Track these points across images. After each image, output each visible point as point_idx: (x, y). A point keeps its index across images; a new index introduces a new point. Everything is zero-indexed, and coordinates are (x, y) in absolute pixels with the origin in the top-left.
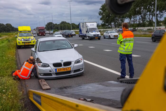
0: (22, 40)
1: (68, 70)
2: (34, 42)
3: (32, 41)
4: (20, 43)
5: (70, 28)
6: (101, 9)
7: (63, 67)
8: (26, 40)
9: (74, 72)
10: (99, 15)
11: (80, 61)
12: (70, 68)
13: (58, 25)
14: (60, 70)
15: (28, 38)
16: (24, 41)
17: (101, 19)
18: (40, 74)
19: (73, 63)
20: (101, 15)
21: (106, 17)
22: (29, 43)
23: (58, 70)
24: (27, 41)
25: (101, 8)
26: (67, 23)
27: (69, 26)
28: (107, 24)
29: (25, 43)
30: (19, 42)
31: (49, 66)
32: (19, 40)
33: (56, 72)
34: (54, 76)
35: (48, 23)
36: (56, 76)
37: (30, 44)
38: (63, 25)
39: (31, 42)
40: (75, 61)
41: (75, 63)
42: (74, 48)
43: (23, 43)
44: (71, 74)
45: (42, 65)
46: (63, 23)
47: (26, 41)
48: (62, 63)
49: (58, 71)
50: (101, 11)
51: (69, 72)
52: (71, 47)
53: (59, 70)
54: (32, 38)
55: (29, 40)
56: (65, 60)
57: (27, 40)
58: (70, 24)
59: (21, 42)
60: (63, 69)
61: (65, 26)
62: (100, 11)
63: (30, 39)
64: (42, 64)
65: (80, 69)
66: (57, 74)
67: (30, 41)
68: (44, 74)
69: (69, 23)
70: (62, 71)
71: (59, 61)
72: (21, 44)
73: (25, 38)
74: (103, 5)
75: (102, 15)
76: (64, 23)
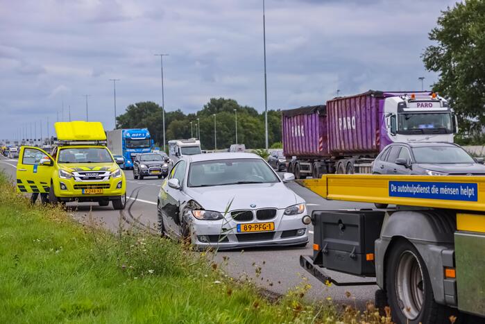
0: (76, 174)
1: (268, 229)
2: (121, 183)
3: (114, 182)
4: (66, 188)
5: (256, 138)
6: (440, 36)
7: (255, 220)
8: (89, 175)
9: (282, 237)
10: (429, 66)
11: (298, 209)
12: (272, 225)
13: (192, 117)
14: (248, 230)
15: (97, 167)
16: (82, 178)
17: (439, 90)
18: (199, 238)
19: (280, 213)
20: (436, 70)
21: (468, 80)
22: (101, 186)
23: (242, 227)
24: (94, 178)
25: (440, 28)
26: (240, 110)
27: (254, 126)
28: (475, 120)
29: (83, 187)
30: (61, 184)
31: (221, 218)
32: (64, 175)
33: (238, 232)
34: (233, 243)
35: (131, 107)
36: (237, 243)
37: (106, 191)
38: (218, 119)
39: (107, 186)
40: (286, 209)
41: (285, 214)
42: (284, 183)
43: (76, 187)
44: (274, 240)
45: (204, 215)
46: (217, 106)
47: (90, 178)
48: (255, 213)
49: (242, 230)
50: (436, 44)
51: (271, 235)
52: (275, 179)
53: (245, 228)
54: (114, 167)
55: (103, 178)
56: (261, 206)
57: (94, 175)
58: (260, 112)
59: (70, 183)
60: (256, 226)
61: (230, 124)
62: (433, 49)
63: (107, 173)
64: (203, 212)
65: (296, 230)
66: (240, 237)
67: (105, 180)
68: (209, 236)
69: (251, 112)
70: (253, 229)
71: (246, 207)
72: (71, 192)
73: (85, 167)
74: (449, 14)
75: (444, 70)
76: (226, 110)
